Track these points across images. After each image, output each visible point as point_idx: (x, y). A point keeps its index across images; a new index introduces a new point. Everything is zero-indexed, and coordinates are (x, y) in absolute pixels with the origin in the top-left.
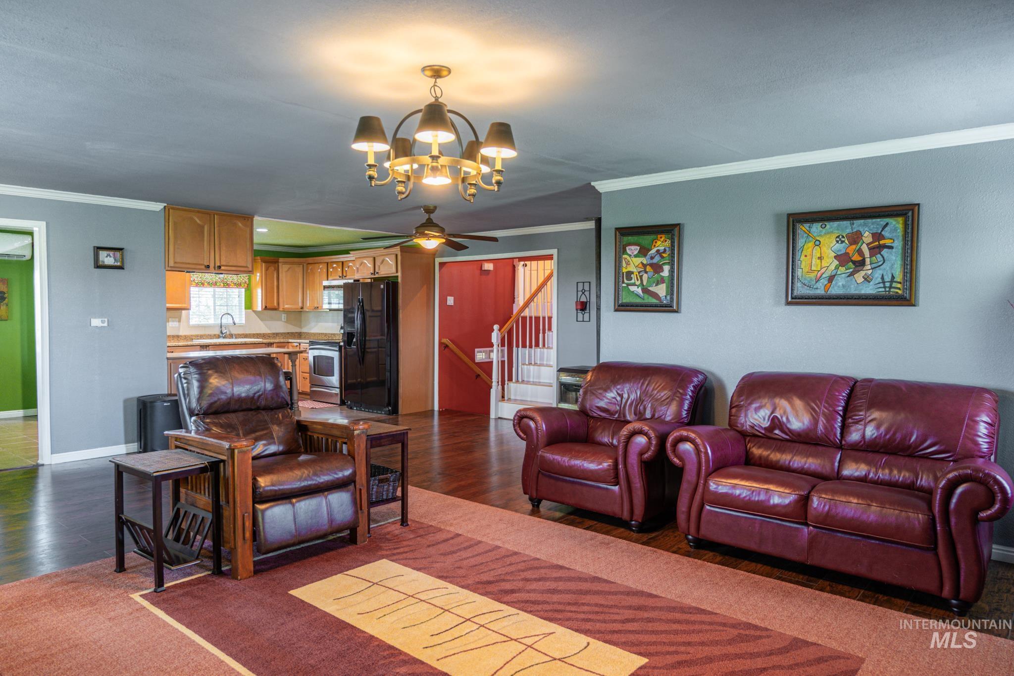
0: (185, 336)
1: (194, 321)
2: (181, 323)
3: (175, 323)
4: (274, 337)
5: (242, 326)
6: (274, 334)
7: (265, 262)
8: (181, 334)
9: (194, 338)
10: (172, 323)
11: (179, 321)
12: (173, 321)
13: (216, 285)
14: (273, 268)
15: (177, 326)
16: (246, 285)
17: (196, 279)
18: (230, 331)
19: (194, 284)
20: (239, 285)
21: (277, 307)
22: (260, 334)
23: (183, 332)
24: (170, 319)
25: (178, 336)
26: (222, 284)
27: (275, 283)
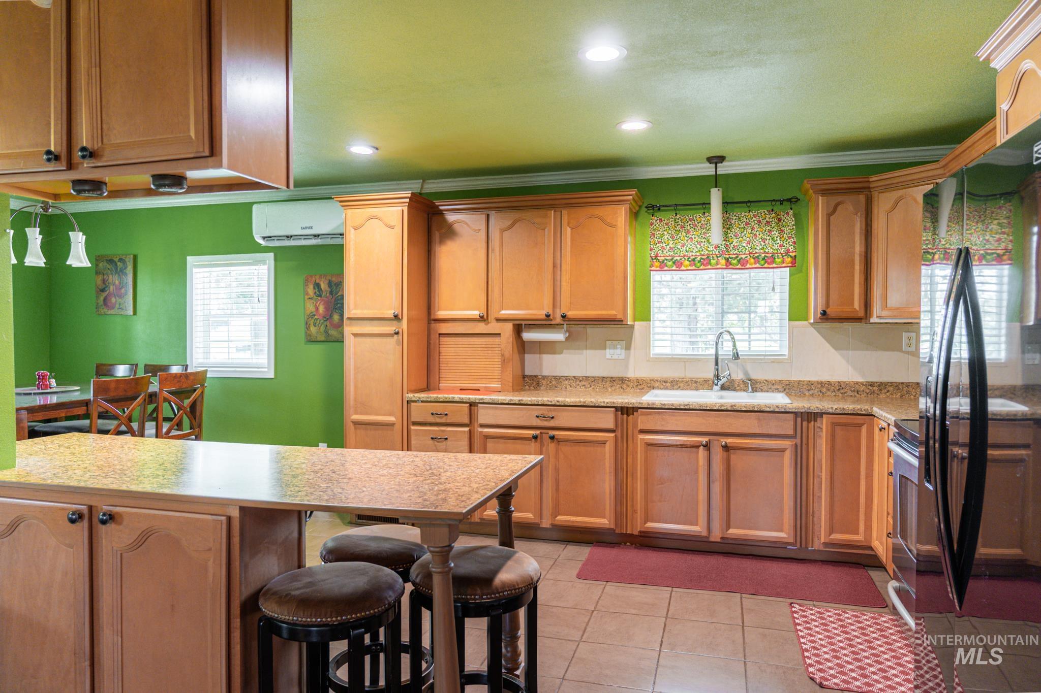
0: (637, 380)
1: (661, 346)
2: (632, 351)
3: (618, 351)
4: (873, 392)
5: (780, 362)
6: (872, 384)
7: (825, 192)
8: (631, 374)
9: (657, 384)
10: (612, 351)
11: (628, 348)
12: (615, 348)
13: (709, 263)
14: (851, 208)
15: (622, 357)
16: (789, 260)
17: (660, 253)
18: (746, 373)
19: (657, 264)
20: (768, 261)
21: (861, 314)
22: (829, 383)
23: (633, 372)
24: (608, 342)
25: (622, 380)
26: (723, 262)
27: (858, 248)
